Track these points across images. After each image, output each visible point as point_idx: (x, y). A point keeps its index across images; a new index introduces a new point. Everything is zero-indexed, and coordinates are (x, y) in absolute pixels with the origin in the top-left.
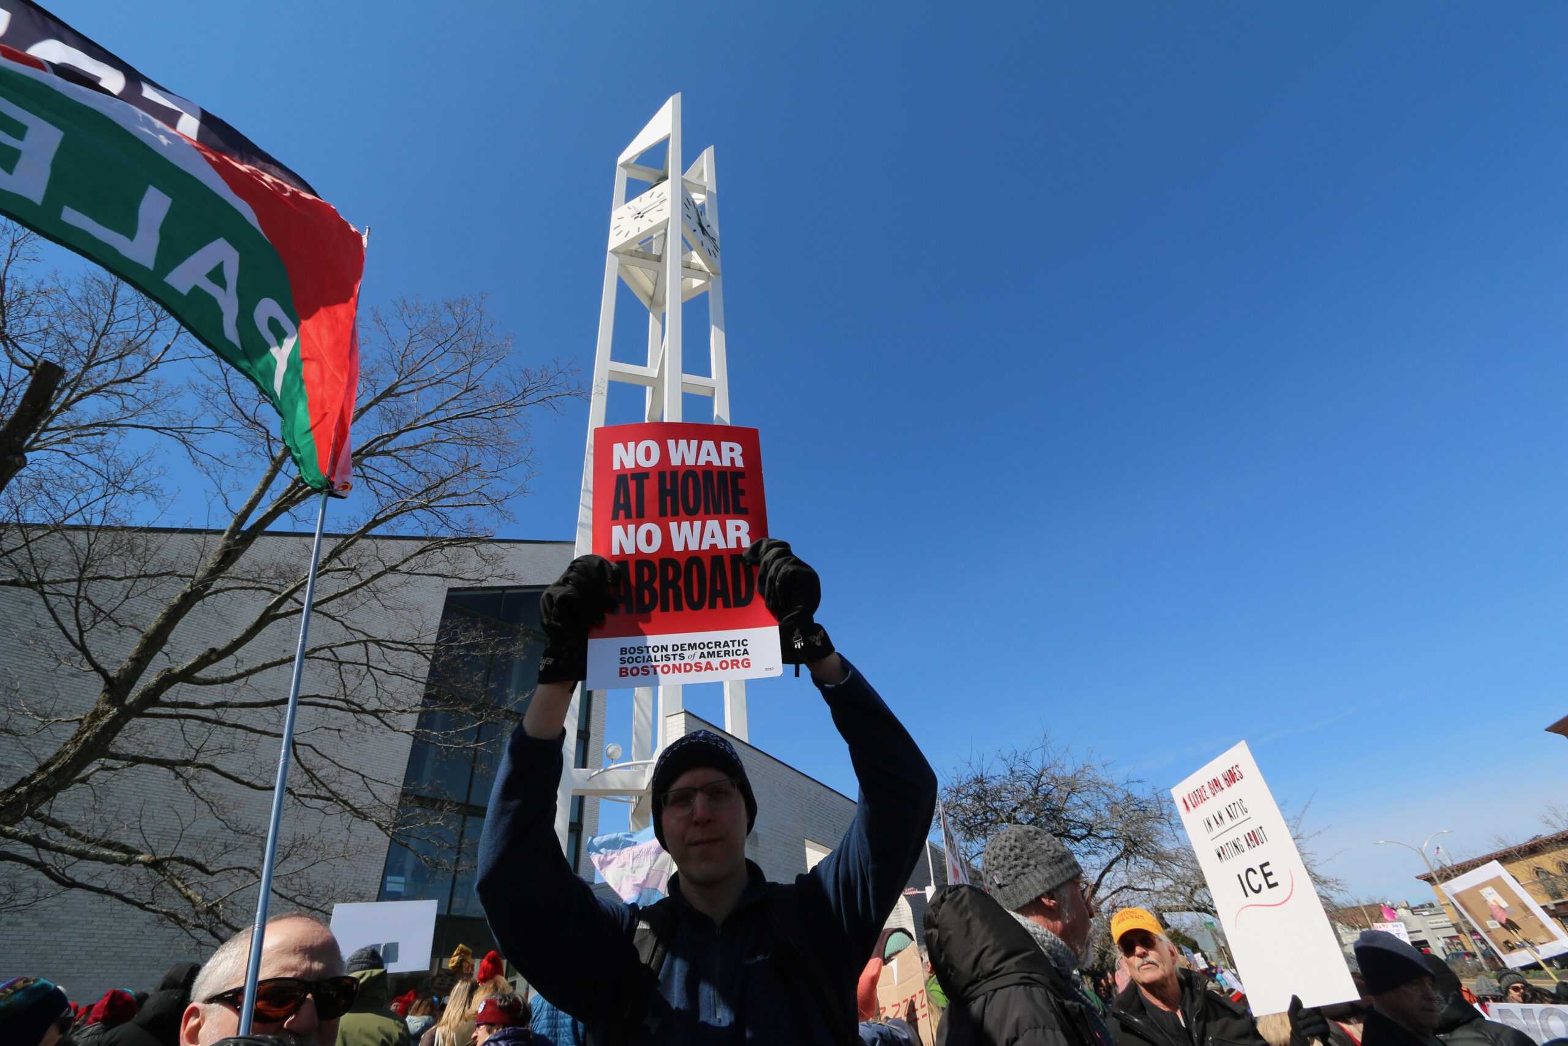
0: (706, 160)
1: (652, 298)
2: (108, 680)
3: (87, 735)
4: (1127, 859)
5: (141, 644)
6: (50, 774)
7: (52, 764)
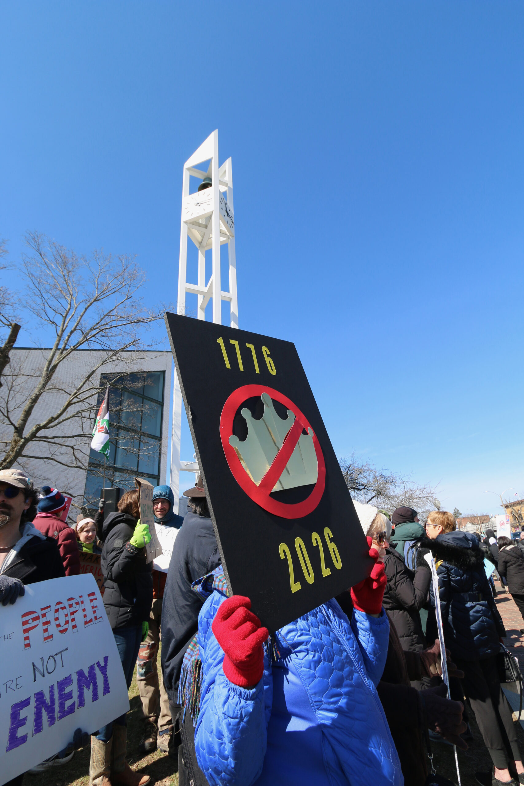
0: (228, 163)
1: (200, 243)
2: (16, 428)
3: (16, 449)
4: (378, 497)
5: (24, 414)
6: (8, 463)
7: (7, 459)
